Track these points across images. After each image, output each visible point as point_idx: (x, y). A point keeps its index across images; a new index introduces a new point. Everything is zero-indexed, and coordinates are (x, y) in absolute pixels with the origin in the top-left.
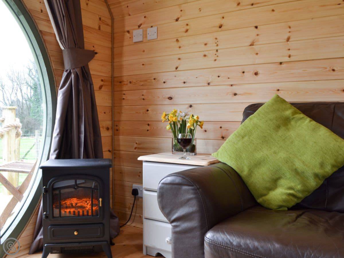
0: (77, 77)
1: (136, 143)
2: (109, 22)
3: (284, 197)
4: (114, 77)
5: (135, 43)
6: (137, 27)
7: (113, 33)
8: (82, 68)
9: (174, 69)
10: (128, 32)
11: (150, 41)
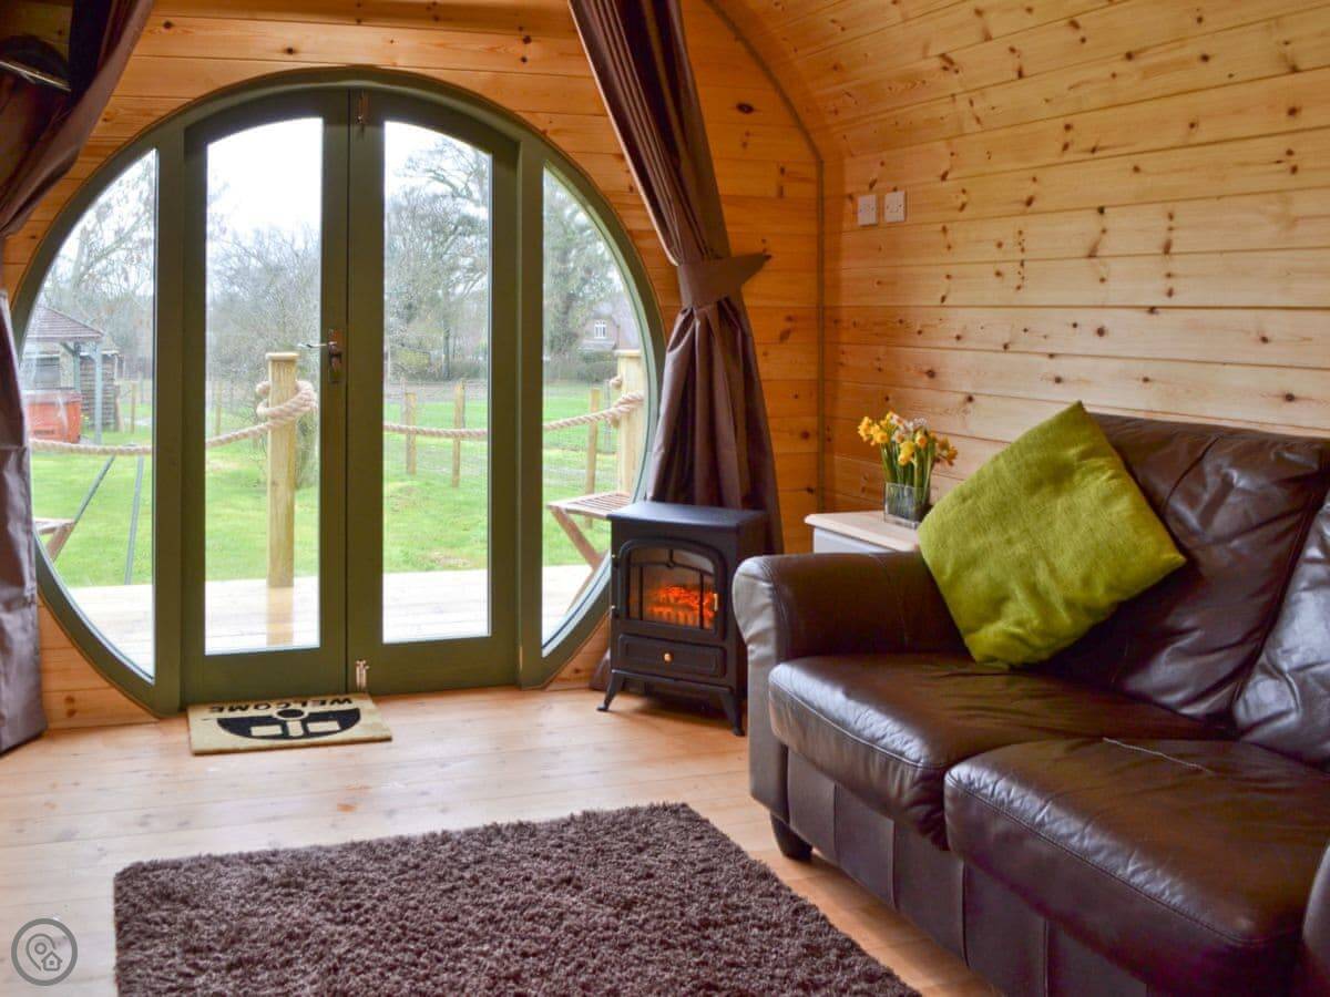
0: (707, 327)
1: (865, 478)
2: (811, 172)
3: (999, 640)
4: (824, 308)
5: (865, 226)
6: (867, 188)
7: (821, 199)
8: (719, 303)
9: (938, 302)
10: (851, 197)
11: (891, 225)
